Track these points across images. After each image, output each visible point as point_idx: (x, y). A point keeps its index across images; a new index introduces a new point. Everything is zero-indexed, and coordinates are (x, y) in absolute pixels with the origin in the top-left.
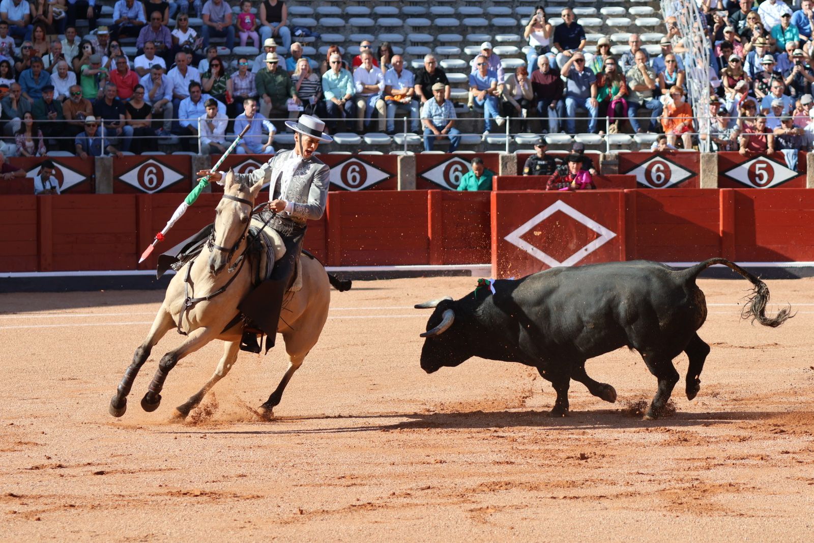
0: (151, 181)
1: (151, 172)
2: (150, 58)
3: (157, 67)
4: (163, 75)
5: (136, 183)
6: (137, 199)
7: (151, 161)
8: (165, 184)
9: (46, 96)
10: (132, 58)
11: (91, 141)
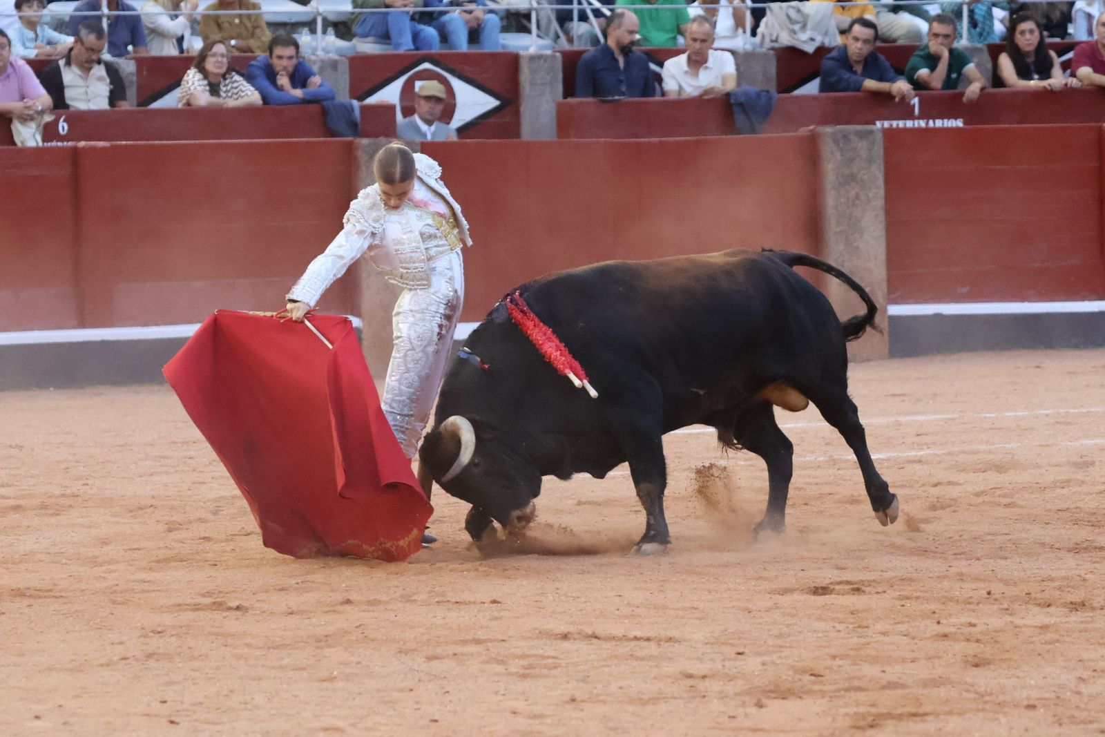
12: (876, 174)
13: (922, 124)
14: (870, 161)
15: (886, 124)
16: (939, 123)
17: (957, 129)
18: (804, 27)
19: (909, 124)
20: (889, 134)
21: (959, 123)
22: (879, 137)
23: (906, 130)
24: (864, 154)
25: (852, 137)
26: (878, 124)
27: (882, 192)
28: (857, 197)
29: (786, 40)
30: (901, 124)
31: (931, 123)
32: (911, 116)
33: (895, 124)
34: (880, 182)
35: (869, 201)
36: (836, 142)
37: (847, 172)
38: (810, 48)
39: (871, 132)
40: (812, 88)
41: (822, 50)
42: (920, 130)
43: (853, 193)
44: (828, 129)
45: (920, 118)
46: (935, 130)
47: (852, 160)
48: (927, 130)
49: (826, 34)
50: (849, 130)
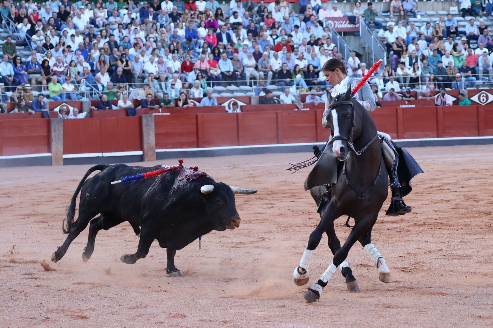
0: (483, 100)
1: (483, 96)
2: (481, 49)
3: (485, 52)
4: (488, 56)
5: (477, 101)
6: (478, 107)
7: (483, 91)
8: (489, 101)
9: (439, 65)
10: (474, 49)
11: (458, 84)
12: (153, 124)
13: (162, 114)
14: (152, 121)
15: (155, 114)
16: (165, 114)
18: (138, 95)
19: (159, 114)
20: (155, 116)
21: (169, 114)
22: (153, 117)
24: (150, 120)
25: (148, 117)
26: (153, 114)
27: (154, 127)
29: (135, 98)
32: (159, 112)
34: (154, 125)
35: (151, 129)
36: (145, 118)
37: (147, 123)
38: (140, 99)
40: (140, 107)
41: (142, 100)
43: (148, 128)
44: (143, 115)
47: (148, 121)
48: (163, 116)
49: (143, 96)
50: (147, 115)
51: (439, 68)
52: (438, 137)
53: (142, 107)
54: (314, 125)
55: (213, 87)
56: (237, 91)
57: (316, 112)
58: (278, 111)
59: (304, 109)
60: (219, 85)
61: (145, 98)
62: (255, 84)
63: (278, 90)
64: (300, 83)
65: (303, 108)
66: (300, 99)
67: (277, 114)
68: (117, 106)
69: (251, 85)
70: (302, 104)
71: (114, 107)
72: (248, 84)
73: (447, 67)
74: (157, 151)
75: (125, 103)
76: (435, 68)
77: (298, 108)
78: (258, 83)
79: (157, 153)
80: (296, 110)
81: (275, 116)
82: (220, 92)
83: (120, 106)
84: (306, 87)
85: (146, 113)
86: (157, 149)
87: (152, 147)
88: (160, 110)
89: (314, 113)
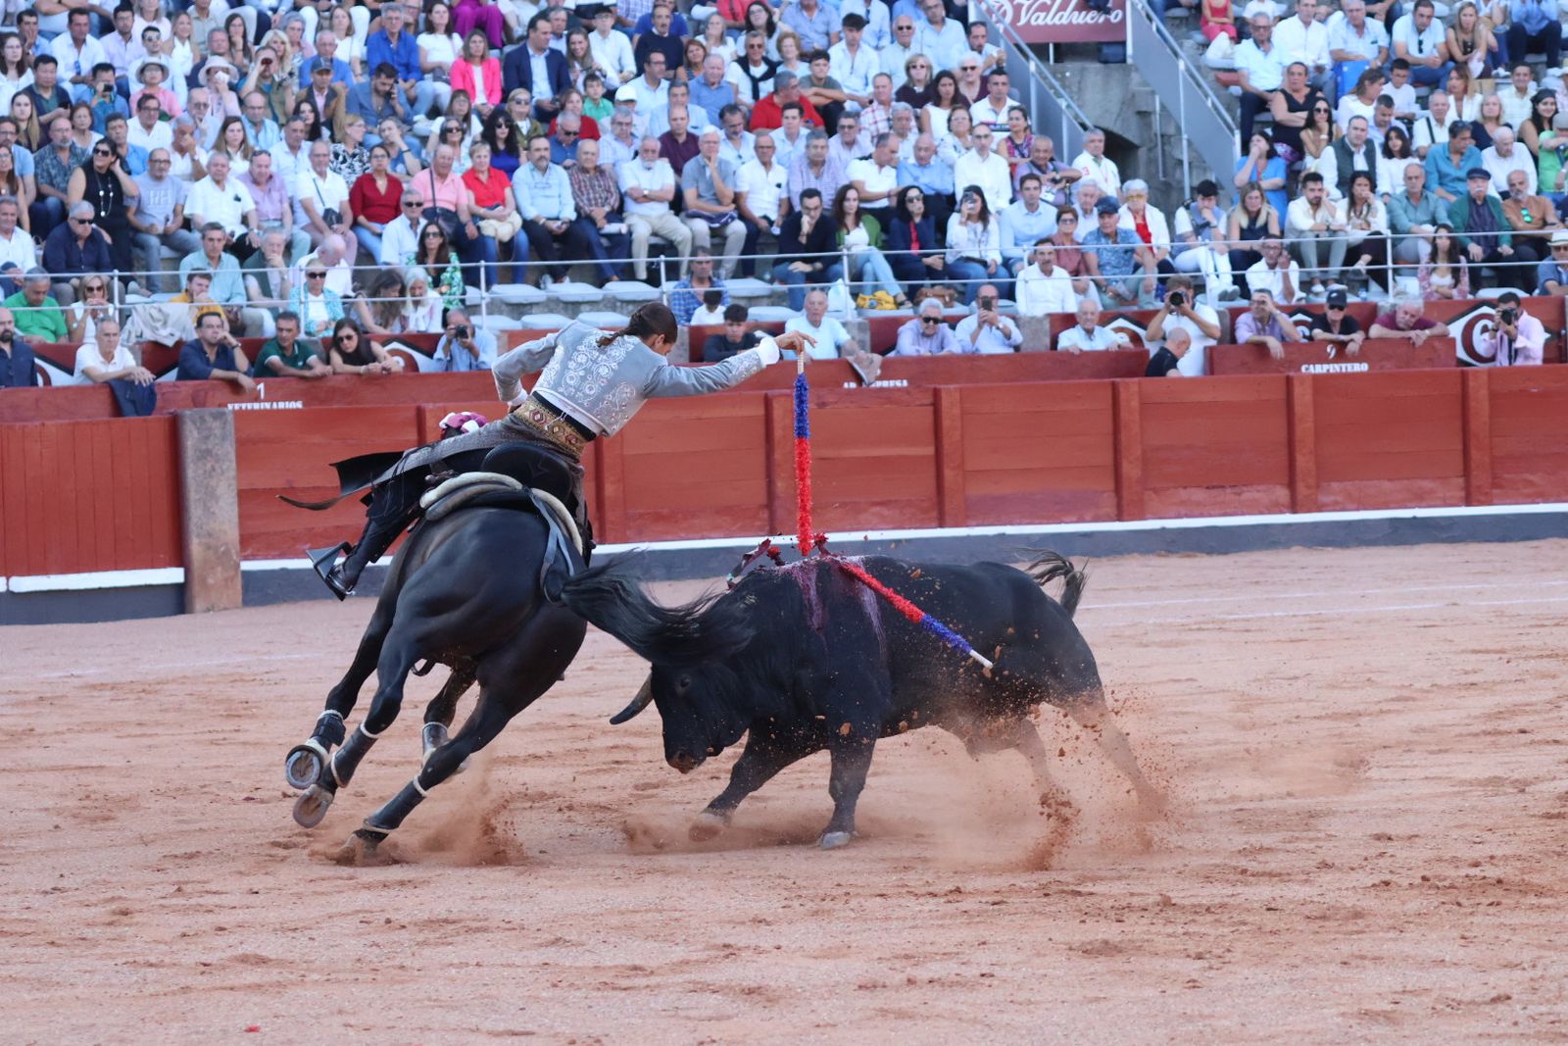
12: (229, 449)
13: (267, 405)
14: (224, 438)
15: (237, 406)
16: (281, 405)
17: (297, 410)
18: (165, 323)
19: (256, 406)
20: (239, 414)
21: (299, 405)
22: (230, 418)
23: (253, 411)
24: (218, 432)
25: (207, 418)
26: (230, 407)
27: (234, 465)
28: (213, 469)
29: (149, 336)
30: (249, 406)
31: (275, 405)
32: (257, 399)
33: (244, 406)
34: (233, 456)
35: (223, 473)
36: (194, 423)
37: (204, 447)
38: (170, 342)
39: (224, 414)
40: (172, 375)
41: (179, 344)
42: (266, 411)
43: (209, 466)
44: (188, 412)
45: (265, 401)
46: (278, 411)
47: (207, 438)
48: (271, 411)
49: (183, 330)
50: (206, 411)
51: (1472, 200)
52: (1468, 503)
53: (180, 377)
54: (930, 451)
55: (488, 288)
56: (593, 305)
57: (936, 393)
58: (770, 393)
59: (885, 384)
60: (514, 276)
61: (192, 335)
62: (673, 272)
63: (774, 299)
64: (868, 267)
65: (880, 378)
66: (867, 337)
67: (768, 403)
68: (71, 372)
69: (653, 280)
70: (877, 358)
71: (59, 378)
72: (643, 274)
73: (1505, 195)
74: (247, 566)
75: (108, 356)
76: (1453, 198)
77: (859, 379)
78: (684, 269)
79: (247, 574)
80: (853, 385)
81: (761, 411)
82: (519, 309)
83: (85, 373)
84: (894, 287)
85: (197, 402)
86: (246, 558)
87: (227, 553)
88: (261, 386)
89: (929, 399)
